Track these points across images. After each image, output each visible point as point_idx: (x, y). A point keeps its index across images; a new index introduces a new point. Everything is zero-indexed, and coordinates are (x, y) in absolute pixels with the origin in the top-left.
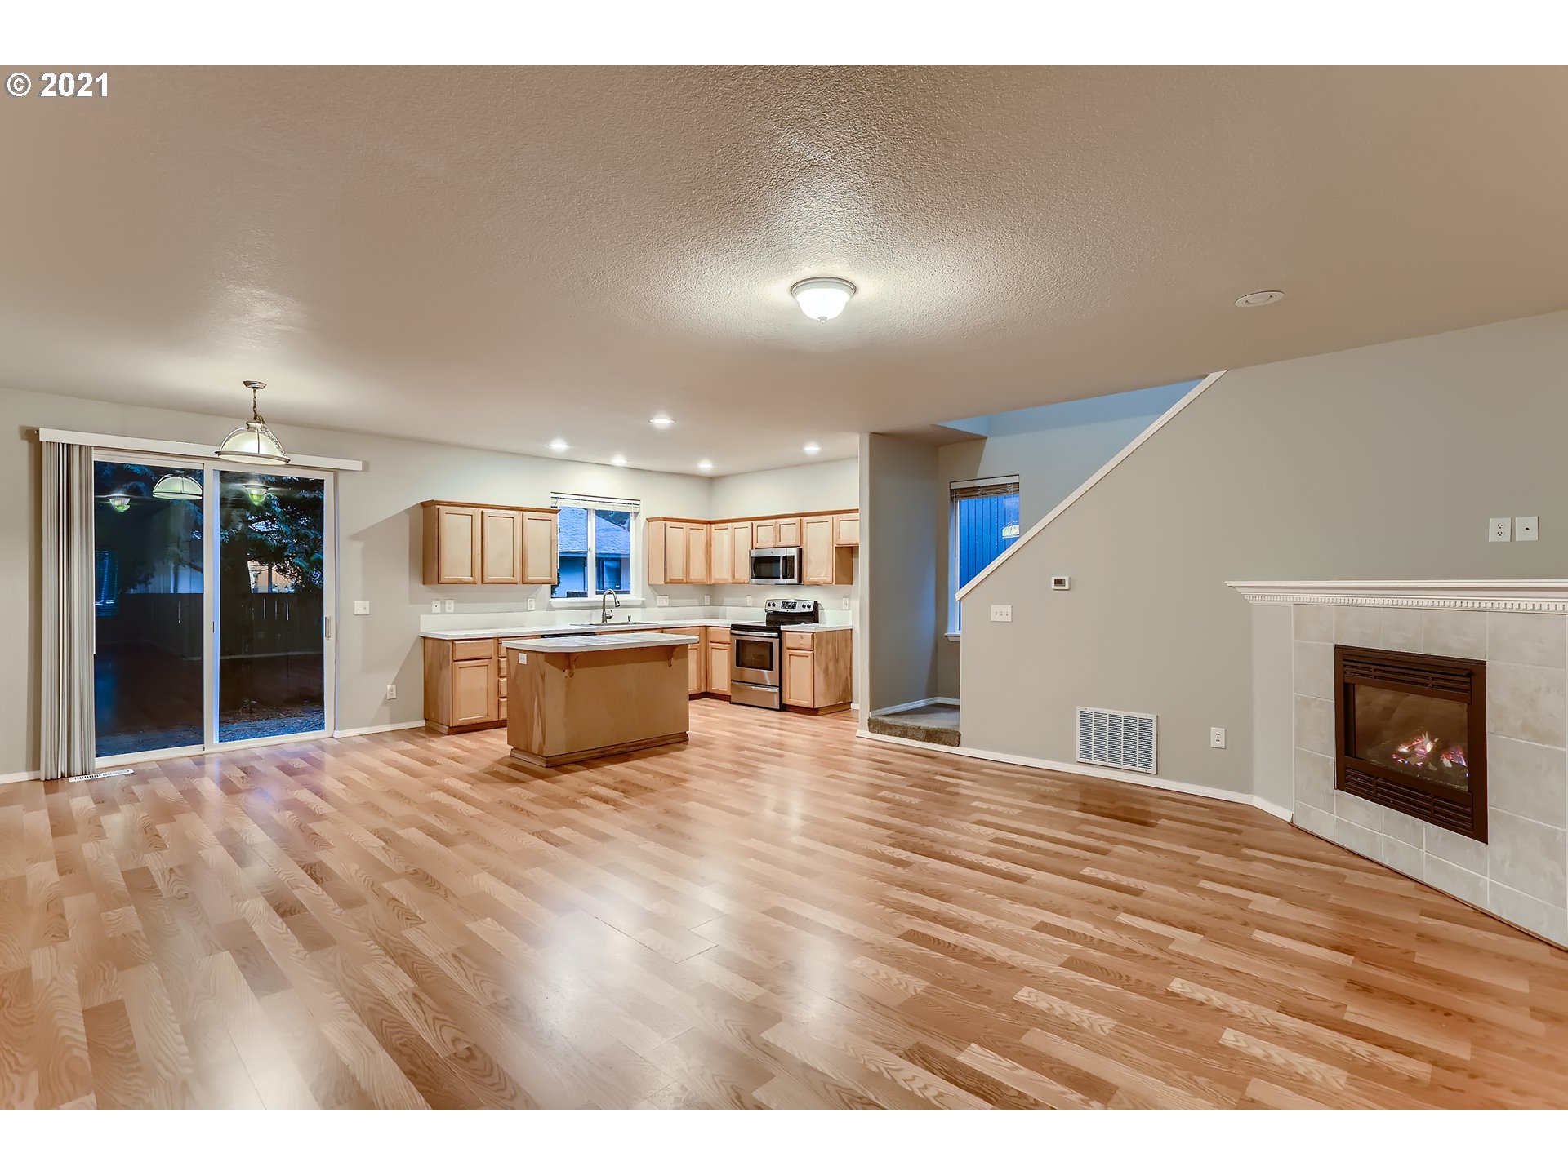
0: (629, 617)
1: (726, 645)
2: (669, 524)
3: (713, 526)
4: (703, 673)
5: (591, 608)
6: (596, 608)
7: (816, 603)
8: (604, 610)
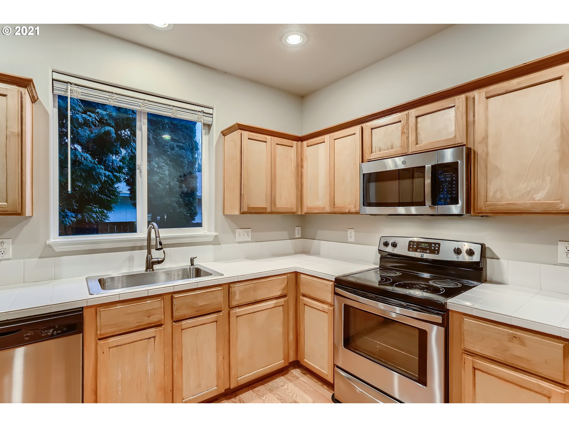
0: (192, 260)
1: (326, 307)
2: (246, 134)
3: (305, 143)
4: (291, 337)
5: (133, 248)
6: (141, 248)
7: (483, 247)
8: (149, 253)
